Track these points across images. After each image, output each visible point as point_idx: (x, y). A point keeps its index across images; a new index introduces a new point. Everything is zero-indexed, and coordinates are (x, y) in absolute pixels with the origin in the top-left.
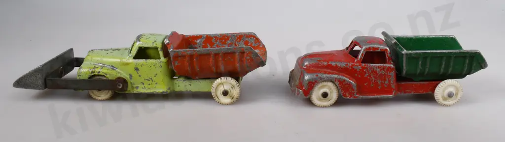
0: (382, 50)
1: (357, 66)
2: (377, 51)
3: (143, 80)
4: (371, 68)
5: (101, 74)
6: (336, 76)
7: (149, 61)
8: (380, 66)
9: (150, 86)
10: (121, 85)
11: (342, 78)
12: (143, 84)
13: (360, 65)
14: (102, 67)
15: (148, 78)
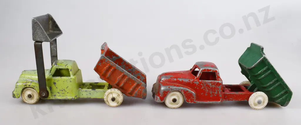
0: (213, 71)
1: (196, 81)
2: (210, 72)
3: (58, 91)
4: (206, 83)
5: (31, 86)
6: (182, 88)
7: (63, 78)
8: (212, 82)
9: (63, 94)
10: (44, 94)
11: (186, 89)
12: (59, 93)
13: (198, 81)
14: (31, 82)
15: (62, 89)
